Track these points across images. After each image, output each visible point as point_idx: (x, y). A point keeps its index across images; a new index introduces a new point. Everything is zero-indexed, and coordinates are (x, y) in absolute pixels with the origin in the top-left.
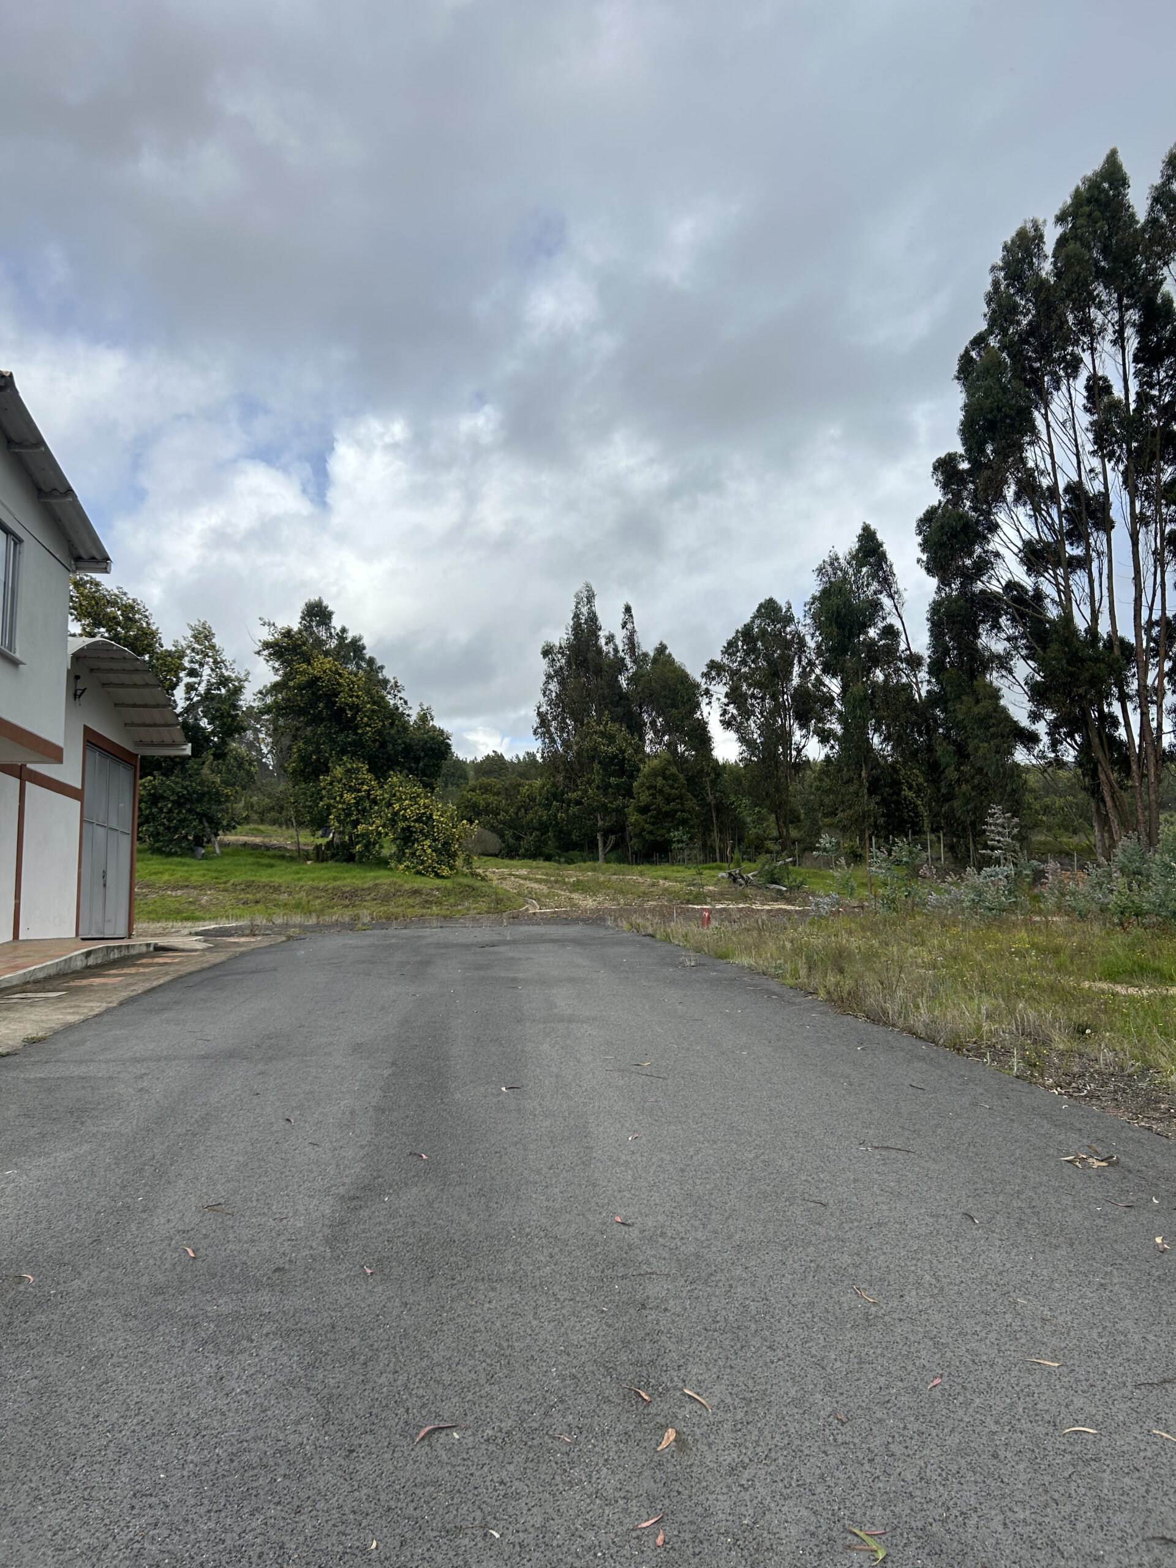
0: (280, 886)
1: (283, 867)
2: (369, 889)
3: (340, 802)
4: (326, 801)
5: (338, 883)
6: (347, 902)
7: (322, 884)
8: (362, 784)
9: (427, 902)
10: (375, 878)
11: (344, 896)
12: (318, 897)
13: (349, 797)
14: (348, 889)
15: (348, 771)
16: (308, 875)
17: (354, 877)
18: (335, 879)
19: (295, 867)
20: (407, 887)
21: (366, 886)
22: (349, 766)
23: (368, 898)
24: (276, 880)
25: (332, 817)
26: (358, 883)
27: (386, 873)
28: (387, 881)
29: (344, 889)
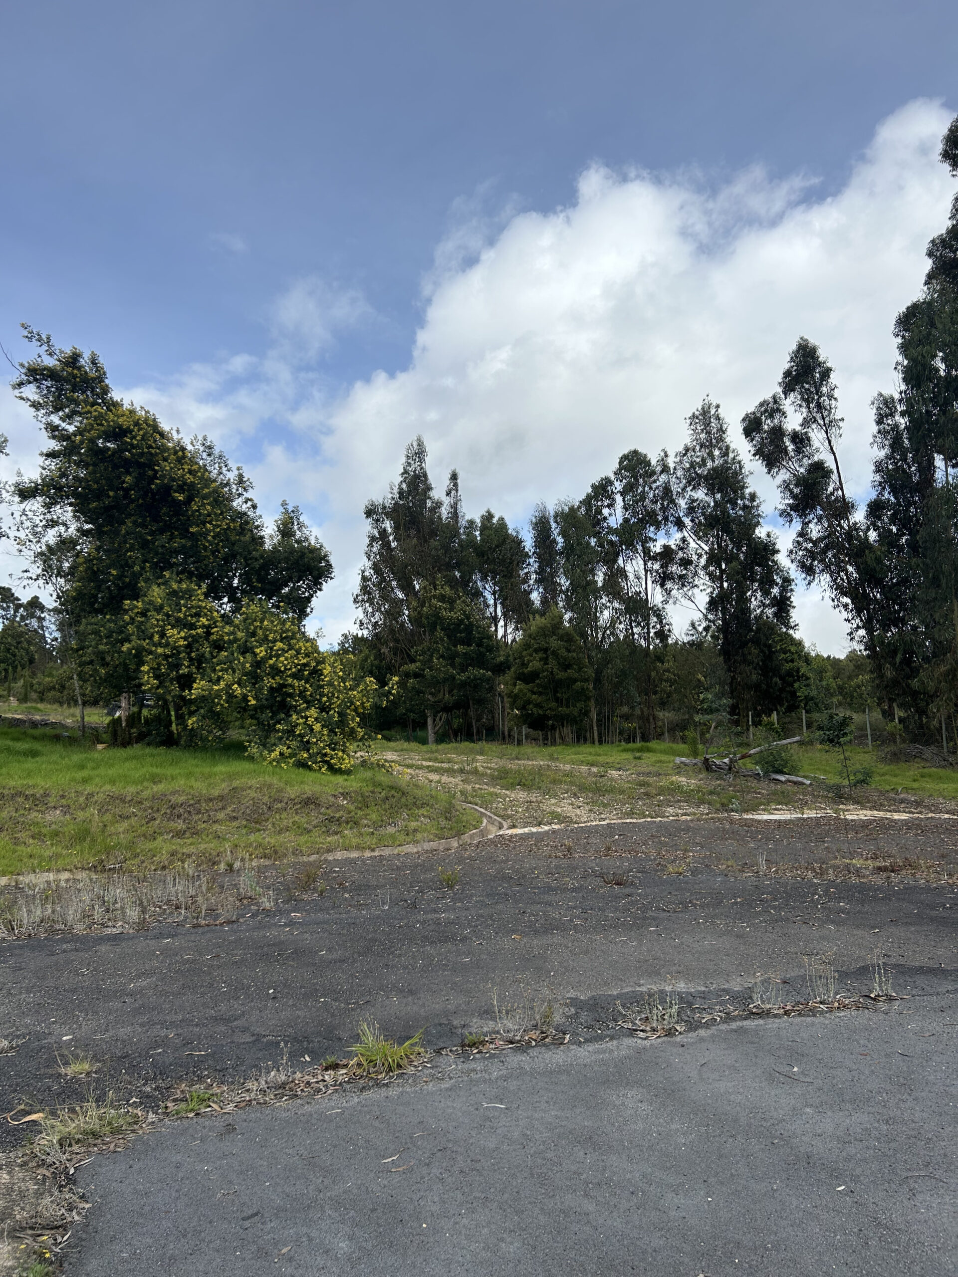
0: (46, 795)
1: (54, 757)
2: (221, 798)
3: (160, 644)
4: (135, 642)
5: (160, 788)
6: (180, 825)
7: (132, 789)
8: (197, 615)
9: (331, 820)
10: (231, 777)
11: (174, 811)
12: (124, 817)
13: (176, 635)
14: (182, 799)
15: (174, 593)
16: (102, 771)
17: (189, 775)
18: (155, 779)
19: (77, 757)
20: (292, 792)
21: (216, 792)
22: (175, 586)
23: (221, 815)
24: (40, 783)
25: (145, 668)
26: (199, 786)
27: (247, 766)
28: (253, 782)
29: (174, 799)
